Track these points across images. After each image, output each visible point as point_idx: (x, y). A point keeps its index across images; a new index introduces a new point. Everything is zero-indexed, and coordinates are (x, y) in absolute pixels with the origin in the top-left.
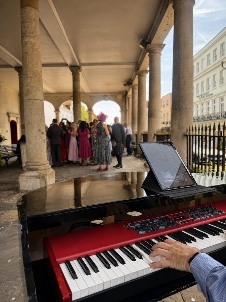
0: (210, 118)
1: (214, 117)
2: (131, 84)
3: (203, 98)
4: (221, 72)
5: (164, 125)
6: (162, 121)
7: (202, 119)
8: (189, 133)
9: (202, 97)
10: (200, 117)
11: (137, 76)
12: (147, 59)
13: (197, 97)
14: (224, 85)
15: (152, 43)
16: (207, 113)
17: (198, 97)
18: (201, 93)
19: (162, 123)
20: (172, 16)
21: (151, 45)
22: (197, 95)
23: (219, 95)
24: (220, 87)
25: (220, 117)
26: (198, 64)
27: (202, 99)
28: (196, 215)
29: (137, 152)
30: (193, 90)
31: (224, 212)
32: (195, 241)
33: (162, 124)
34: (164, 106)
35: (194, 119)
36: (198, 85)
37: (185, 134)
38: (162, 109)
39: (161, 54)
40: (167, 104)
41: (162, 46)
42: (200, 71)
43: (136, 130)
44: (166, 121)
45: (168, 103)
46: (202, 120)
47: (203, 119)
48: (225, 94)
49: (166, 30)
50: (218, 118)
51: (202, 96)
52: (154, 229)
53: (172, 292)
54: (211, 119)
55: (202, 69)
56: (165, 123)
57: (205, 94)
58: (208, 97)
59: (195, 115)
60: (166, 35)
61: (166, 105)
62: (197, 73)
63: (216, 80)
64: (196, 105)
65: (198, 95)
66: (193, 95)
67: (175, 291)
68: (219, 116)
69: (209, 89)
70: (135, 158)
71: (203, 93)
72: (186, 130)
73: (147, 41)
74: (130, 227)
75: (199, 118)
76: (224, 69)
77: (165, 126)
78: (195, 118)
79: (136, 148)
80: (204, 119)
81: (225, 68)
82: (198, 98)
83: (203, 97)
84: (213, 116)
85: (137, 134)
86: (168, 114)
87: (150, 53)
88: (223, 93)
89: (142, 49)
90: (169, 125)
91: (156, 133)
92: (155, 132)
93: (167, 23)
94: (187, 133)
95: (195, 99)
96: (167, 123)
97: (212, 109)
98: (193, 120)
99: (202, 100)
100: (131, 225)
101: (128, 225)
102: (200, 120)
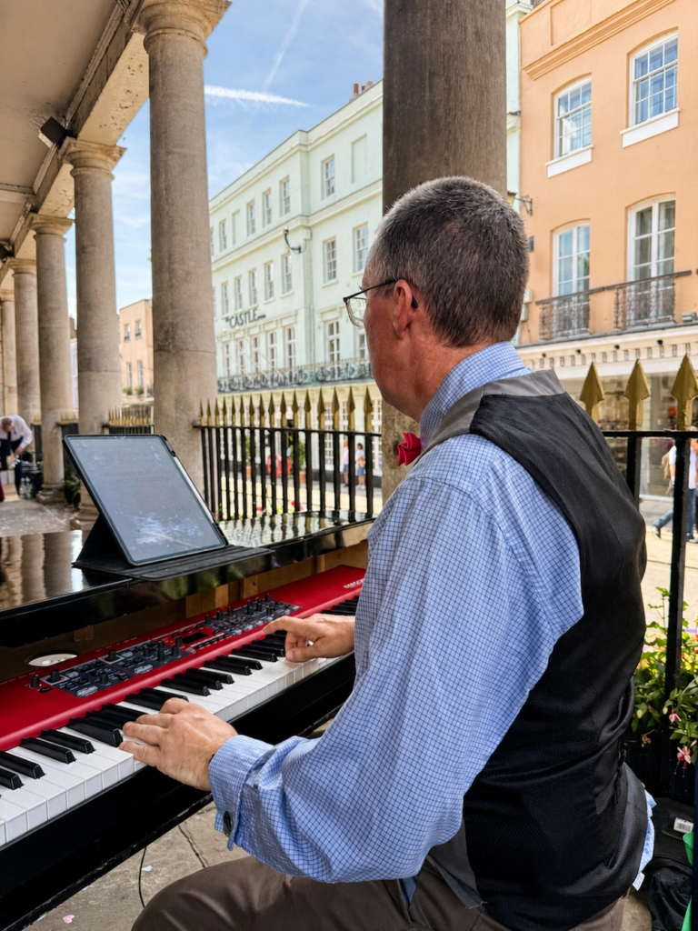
0: (262, 383)
1: (272, 380)
2: (12, 254)
3: (242, 324)
4: (285, 258)
5: (130, 397)
6: (126, 386)
7: (241, 385)
8: (208, 422)
9: (237, 322)
10: (236, 380)
11: (32, 233)
12: (65, 184)
13: (224, 321)
14: (293, 294)
15: (82, 135)
16: (254, 370)
17: (227, 319)
18: (236, 309)
19: (124, 391)
20: (142, 69)
21: (78, 142)
22: (223, 314)
23: (281, 320)
24: (282, 298)
25: (288, 381)
26: (223, 224)
27: (237, 327)
28: (232, 624)
29: (43, 486)
30: (212, 300)
31: (296, 608)
32: (232, 682)
33: (125, 395)
34: (127, 338)
35: (220, 385)
36: (225, 286)
37: (198, 423)
38: (123, 347)
39: (112, 177)
40: (138, 334)
41: (114, 152)
42: (230, 247)
43: (35, 411)
44: (135, 385)
45: (139, 330)
46: (241, 388)
47: (244, 386)
48: (296, 319)
49: (126, 107)
50: (282, 385)
51: (237, 319)
52: (120, 678)
53: (179, 815)
54: (264, 387)
55: (234, 242)
56: (134, 392)
57: (245, 314)
58: (253, 324)
59: (221, 372)
60: (127, 122)
61: (132, 336)
62: (221, 250)
63: (272, 278)
64: (223, 343)
65: (226, 315)
66: (213, 314)
67: (187, 810)
68: (285, 378)
69: (255, 300)
70: (35, 505)
71: (240, 311)
72: (197, 412)
73: (66, 125)
74: (49, 686)
75: (232, 380)
76: (292, 252)
77: (134, 400)
78: (223, 382)
79: (38, 472)
80: (246, 385)
81: (293, 249)
82: (228, 323)
83: (240, 321)
84: (268, 377)
85: (39, 423)
86: (140, 363)
87: (75, 168)
88: (290, 316)
89: (47, 150)
90: (147, 400)
91: (106, 419)
92: (102, 416)
93: (127, 88)
94: (200, 420)
95: (220, 326)
96: (141, 392)
97: (267, 359)
98: (217, 388)
99: (238, 331)
100: (49, 680)
101: (43, 683)
102: (236, 387)
